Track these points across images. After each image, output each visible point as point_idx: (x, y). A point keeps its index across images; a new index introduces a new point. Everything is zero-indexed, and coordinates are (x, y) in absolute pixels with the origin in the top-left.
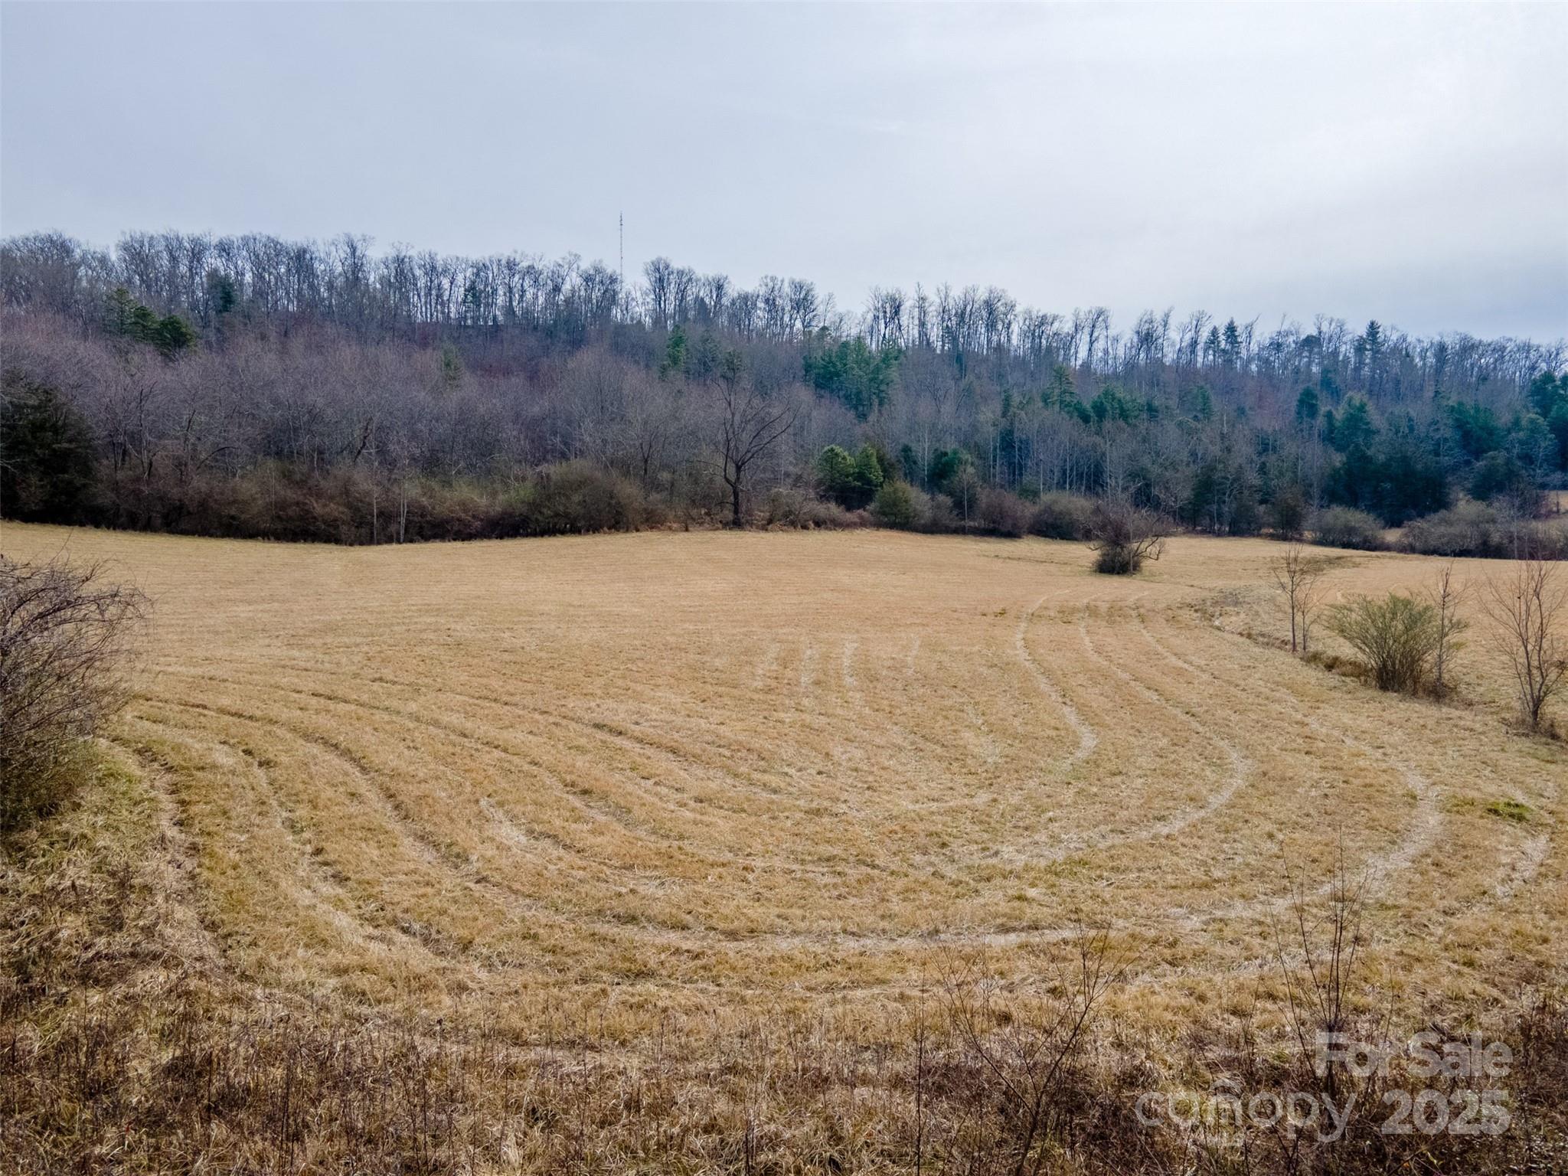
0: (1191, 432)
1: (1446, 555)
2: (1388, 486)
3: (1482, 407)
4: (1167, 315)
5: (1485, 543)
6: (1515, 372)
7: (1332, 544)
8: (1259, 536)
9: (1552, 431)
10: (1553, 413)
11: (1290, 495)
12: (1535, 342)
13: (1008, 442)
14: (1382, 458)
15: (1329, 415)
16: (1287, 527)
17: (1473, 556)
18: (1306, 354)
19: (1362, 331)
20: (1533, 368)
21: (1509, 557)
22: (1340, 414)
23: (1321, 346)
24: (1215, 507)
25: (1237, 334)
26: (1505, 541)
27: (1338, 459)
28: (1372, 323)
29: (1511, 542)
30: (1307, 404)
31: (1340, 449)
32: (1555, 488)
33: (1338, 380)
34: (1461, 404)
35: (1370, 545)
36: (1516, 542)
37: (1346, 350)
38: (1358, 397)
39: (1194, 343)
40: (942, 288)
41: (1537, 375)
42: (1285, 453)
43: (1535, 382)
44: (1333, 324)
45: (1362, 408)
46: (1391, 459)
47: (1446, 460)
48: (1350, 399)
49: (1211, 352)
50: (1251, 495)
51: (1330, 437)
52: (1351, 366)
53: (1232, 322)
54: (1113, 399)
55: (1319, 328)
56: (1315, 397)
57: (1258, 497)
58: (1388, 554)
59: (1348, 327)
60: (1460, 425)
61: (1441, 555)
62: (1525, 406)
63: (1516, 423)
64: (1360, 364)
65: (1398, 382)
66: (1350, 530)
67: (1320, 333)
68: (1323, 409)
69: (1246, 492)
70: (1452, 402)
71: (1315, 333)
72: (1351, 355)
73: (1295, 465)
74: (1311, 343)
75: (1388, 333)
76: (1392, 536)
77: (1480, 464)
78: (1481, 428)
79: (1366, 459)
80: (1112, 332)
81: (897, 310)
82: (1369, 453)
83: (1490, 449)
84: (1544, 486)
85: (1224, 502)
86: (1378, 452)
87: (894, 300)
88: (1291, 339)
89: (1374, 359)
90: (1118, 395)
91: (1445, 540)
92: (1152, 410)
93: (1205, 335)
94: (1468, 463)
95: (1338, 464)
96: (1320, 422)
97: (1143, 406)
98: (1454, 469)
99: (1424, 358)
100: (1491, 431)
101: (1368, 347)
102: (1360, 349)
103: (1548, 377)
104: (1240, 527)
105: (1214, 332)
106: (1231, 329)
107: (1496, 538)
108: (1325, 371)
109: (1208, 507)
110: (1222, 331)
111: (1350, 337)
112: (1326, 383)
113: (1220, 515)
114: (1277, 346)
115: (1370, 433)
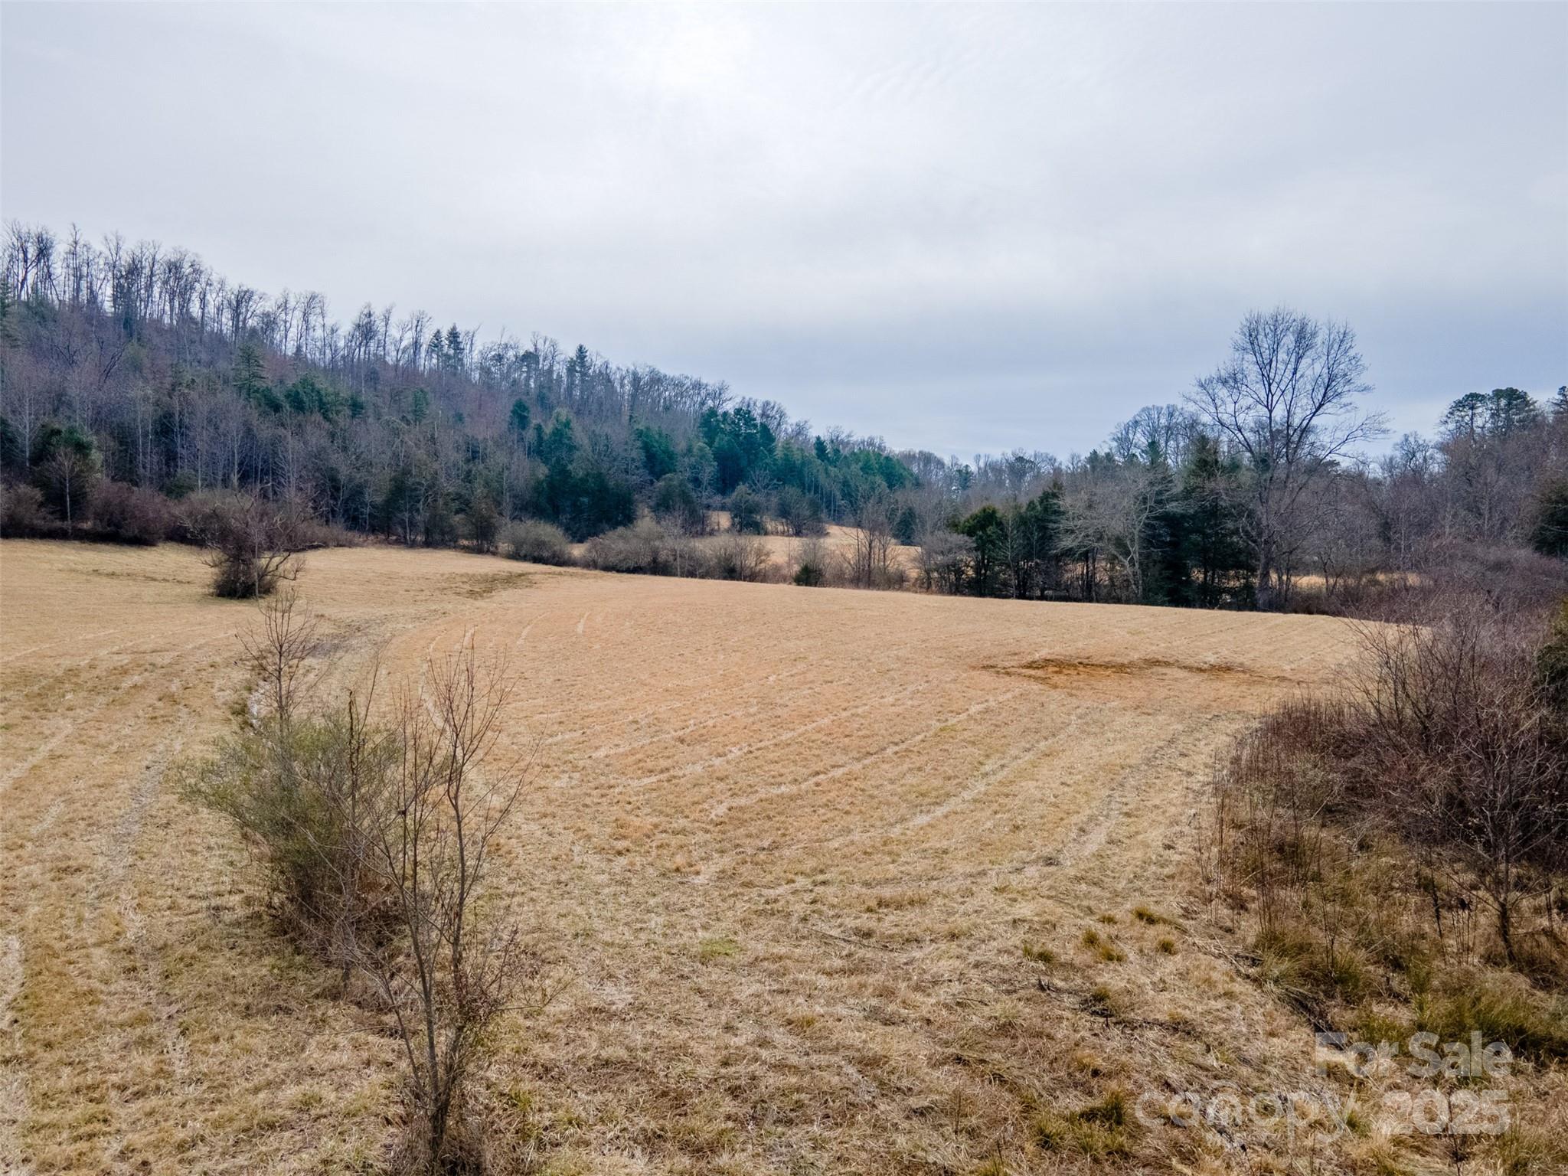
0: (396, 432)
1: (623, 572)
2: (586, 500)
3: (664, 433)
4: (389, 311)
5: (655, 561)
6: (689, 405)
7: (524, 558)
8: (456, 547)
9: (715, 459)
10: (716, 444)
11: (484, 506)
12: (704, 381)
13: (166, 429)
14: (581, 474)
15: (539, 428)
16: (482, 540)
17: (645, 573)
18: (525, 369)
19: (572, 353)
20: (703, 403)
21: (674, 575)
22: (548, 429)
23: (538, 363)
24: (407, 515)
25: (459, 340)
26: (671, 558)
27: (543, 471)
28: (581, 347)
29: (675, 560)
30: (520, 415)
31: (546, 461)
32: (715, 509)
33: (552, 398)
34: (648, 428)
35: (560, 560)
36: (678, 559)
37: (560, 369)
38: (564, 413)
39: (416, 345)
40: (111, 237)
41: (705, 408)
42: (490, 462)
43: (703, 415)
44: (547, 343)
45: (567, 424)
46: (588, 475)
47: (635, 479)
48: (559, 414)
49: (434, 356)
50: (446, 504)
51: (539, 450)
52: (564, 386)
53: (454, 328)
54: (313, 390)
55: (535, 345)
56: (525, 409)
57: (455, 505)
58: (571, 570)
59: (561, 347)
60: (647, 448)
61: (618, 571)
62: (698, 437)
63: (689, 450)
64: (571, 385)
65: (601, 405)
66: (540, 544)
67: (536, 349)
68: (534, 422)
69: (441, 502)
70: (641, 427)
71: (532, 350)
72: (564, 373)
73: (501, 474)
74: (529, 358)
75: (594, 359)
76: (578, 551)
77: (660, 484)
78: (664, 452)
79: (564, 473)
80: (329, 321)
81: (43, 252)
82: (570, 467)
83: (670, 471)
84: (708, 507)
85: (418, 510)
86: (577, 469)
87: (40, 239)
88: (511, 354)
89: (583, 381)
90: (318, 386)
91: (621, 557)
92: (356, 407)
93: (427, 338)
94: (652, 483)
95: (541, 477)
96: (530, 435)
97: (347, 401)
98: (640, 488)
99: (622, 386)
100: (671, 456)
101: (578, 368)
102: (571, 370)
103: (713, 412)
104: (436, 537)
105: (437, 335)
106: (454, 335)
107: (663, 556)
108: (541, 387)
109: (399, 515)
110: (445, 334)
111: (563, 357)
112: (542, 399)
113: (412, 524)
114: (499, 358)
115: (572, 448)
